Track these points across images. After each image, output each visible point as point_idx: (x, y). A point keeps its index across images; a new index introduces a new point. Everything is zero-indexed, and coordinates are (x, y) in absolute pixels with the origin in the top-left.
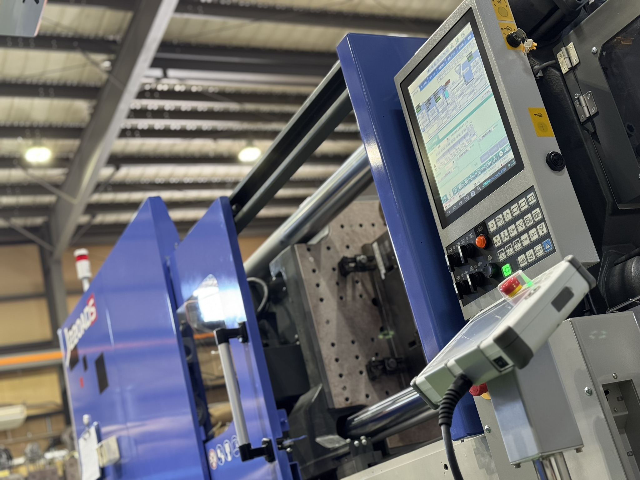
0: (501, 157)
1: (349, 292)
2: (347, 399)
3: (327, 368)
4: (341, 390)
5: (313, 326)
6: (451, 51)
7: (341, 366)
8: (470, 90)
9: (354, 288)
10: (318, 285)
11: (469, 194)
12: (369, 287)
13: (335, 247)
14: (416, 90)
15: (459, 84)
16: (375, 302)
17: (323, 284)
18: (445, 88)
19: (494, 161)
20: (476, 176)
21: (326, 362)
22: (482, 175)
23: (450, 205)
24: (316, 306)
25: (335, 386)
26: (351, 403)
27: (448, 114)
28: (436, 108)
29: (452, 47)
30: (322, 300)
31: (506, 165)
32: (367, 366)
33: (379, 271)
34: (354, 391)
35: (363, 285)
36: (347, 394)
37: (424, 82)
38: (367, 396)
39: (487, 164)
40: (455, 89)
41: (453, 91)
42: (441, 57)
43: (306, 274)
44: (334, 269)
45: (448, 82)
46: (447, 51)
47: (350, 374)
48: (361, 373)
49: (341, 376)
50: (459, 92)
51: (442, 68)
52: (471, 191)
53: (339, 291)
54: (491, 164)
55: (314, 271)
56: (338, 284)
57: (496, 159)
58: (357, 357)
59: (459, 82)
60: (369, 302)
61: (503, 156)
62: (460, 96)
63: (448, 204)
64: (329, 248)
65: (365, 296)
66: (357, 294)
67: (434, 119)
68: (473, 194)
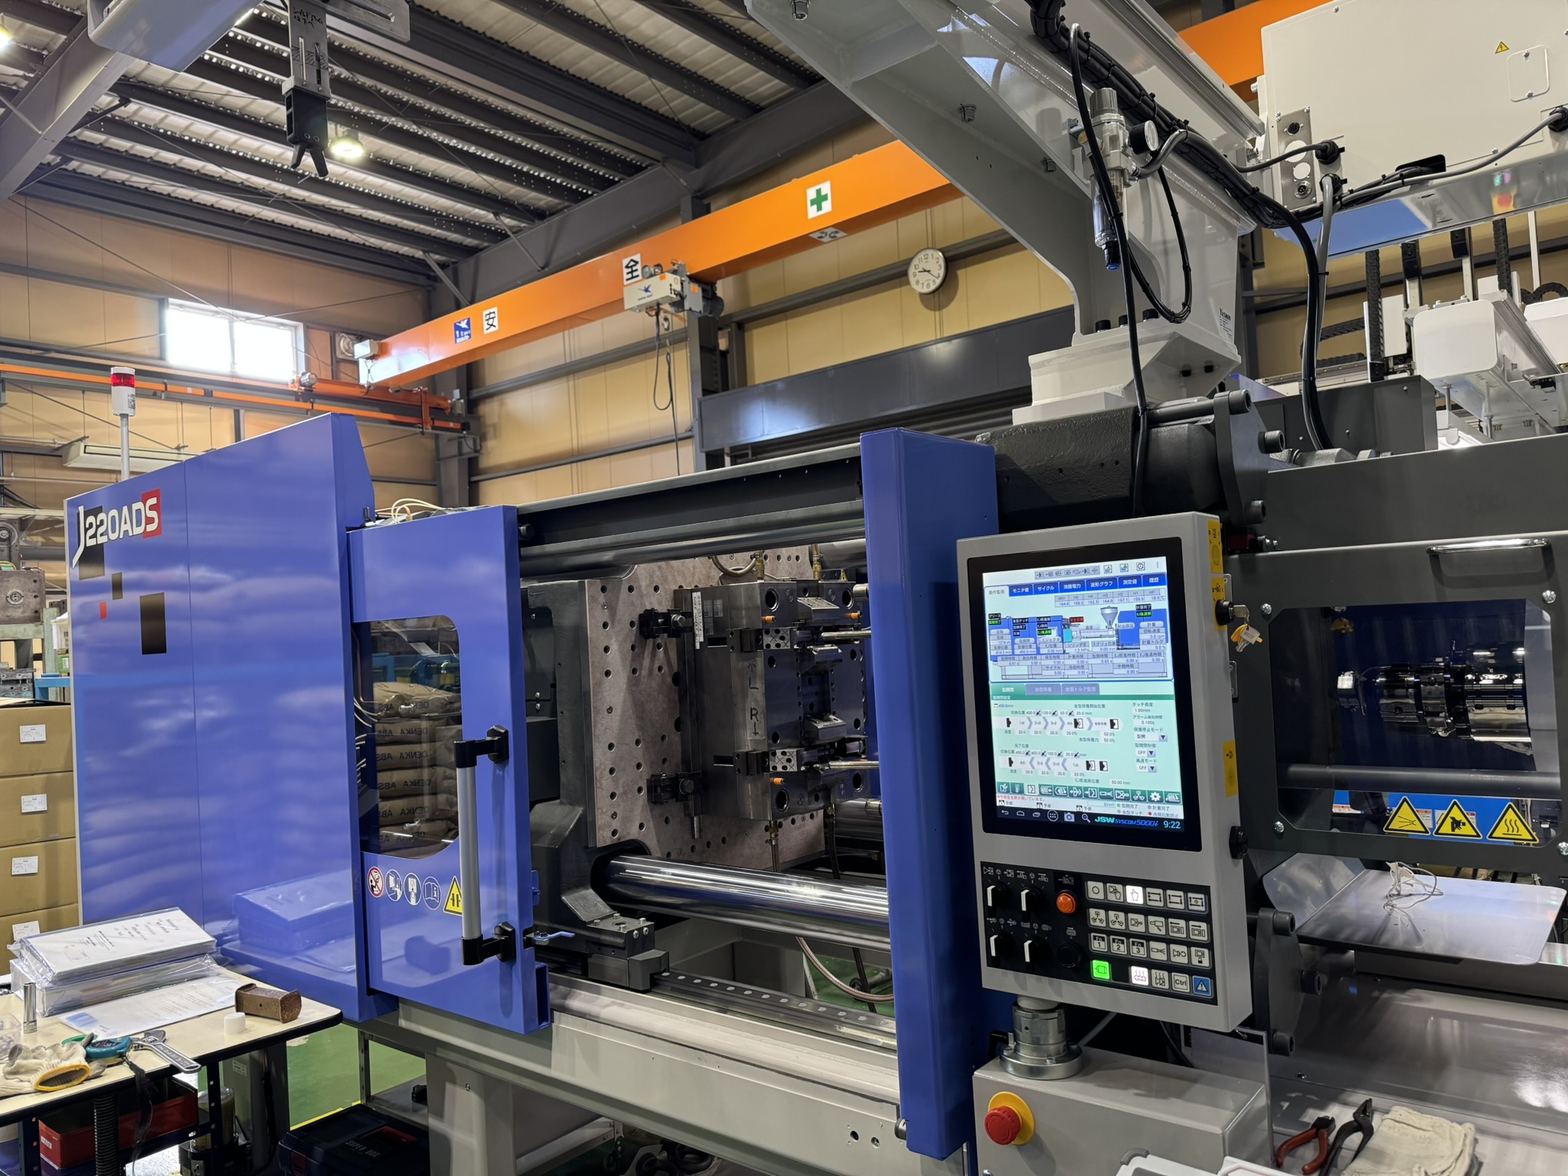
0: (1153, 801)
1: (646, 662)
2: (614, 833)
3: (597, 784)
4: (609, 819)
5: (588, 715)
6: (1102, 575)
7: (616, 781)
8: (1123, 661)
9: (653, 655)
10: (606, 649)
11: (1061, 813)
12: (673, 655)
13: (640, 587)
14: (1000, 588)
15: (1101, 637)
16: (676, 678)
17: (614, 647)
18: (1069, 626)
19: (1136, 798)
20: (1086, 796)
21: (597, 774)
22: (1102, 803)
23: (1011, 803)
24: (599, 684)
25: (602, 813)
26: (619, 839)
27: (1059, 668)
28: (1036, 642)
29: (1107, 571)
30: (608, 673)
31: (1161, 820)
32: (649, 782)
33: (694, 636)
34: (627, 820)
35: (666, 652)
36: (616, 824)
37: (1025, 586)
38: (641, 826)
39: (1119, 795)
40: (1090, 640)
41: (1083, 640)
42: (1077, 572)
43: (593, 631)
44: (632, 624)
45: (1080, 619)
46: (1095, 571)
47: (625, 793)
48: (640, 790)
49: (613, 796)
50: (1097, 650)
51: (1073, 590)
52: (1067, 812)
53: (633, 660)
54: (1127, 799)
55: (605, 625)
56: (633, 648)
57: (1142, 798)
58: (639, 766)
59: (1103, 634)
60: (669, 680)
61: (1157, 801)
62: (1096, 656)
63: (1009, 800)
64: (631, 589)
65: (665, 669)
66: (657, 666)
67: (1025, 656)
68: (1069, 819)
